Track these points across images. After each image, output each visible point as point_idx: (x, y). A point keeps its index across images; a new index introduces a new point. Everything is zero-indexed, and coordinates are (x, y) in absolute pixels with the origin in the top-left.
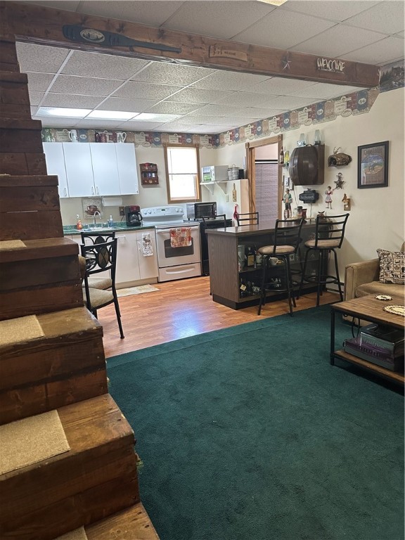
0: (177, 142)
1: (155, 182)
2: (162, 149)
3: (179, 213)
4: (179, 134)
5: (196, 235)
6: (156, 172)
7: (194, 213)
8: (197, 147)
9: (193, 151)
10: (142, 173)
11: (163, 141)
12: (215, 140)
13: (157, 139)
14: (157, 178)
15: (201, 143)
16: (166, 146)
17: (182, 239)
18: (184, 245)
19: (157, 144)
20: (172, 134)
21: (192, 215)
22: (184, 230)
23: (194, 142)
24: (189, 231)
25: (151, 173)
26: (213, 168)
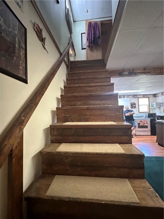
0: (142, 97)
1: (135, 107)
2: (137, 99)
3: (143, 116)
4: (143, 95)
5: (149, 123)
6: (135, 105)
7: (148, 116)
8: (149, 98)
9: (147, 99)
10: (131, 105)
11: (137, 97)
12: (155, 95)
13: (136, 97)
14: (135, 106)
15: (150, 96)
16: (138, 98)
17: (144, 123)
18: (145, 125)
19: (136, 98)
20: (140, 95)
21: (147, 116)
22: (145, 121)
23: (148, 96)
24: (147, 121)
25: (134, 105)
26: (155, 103)
